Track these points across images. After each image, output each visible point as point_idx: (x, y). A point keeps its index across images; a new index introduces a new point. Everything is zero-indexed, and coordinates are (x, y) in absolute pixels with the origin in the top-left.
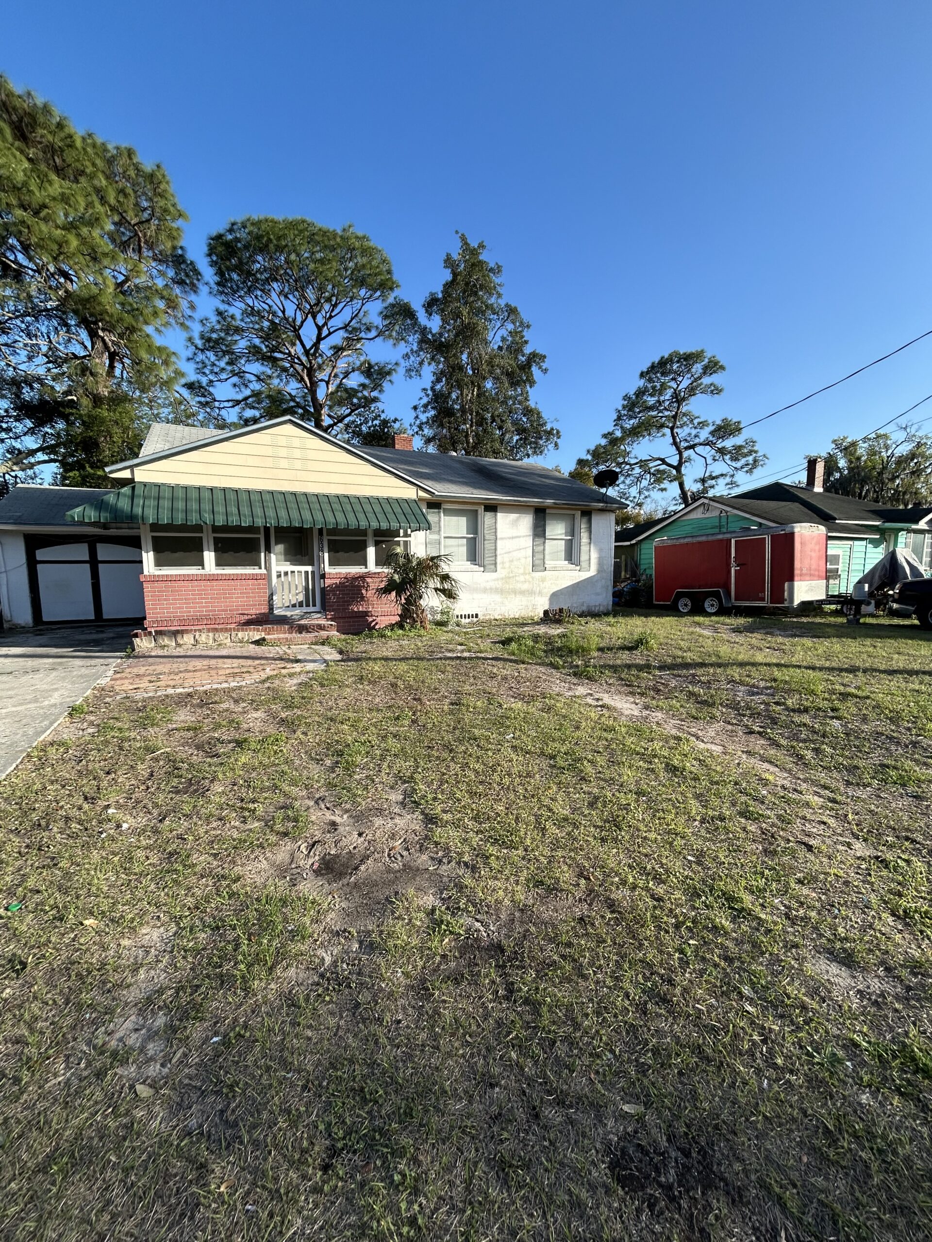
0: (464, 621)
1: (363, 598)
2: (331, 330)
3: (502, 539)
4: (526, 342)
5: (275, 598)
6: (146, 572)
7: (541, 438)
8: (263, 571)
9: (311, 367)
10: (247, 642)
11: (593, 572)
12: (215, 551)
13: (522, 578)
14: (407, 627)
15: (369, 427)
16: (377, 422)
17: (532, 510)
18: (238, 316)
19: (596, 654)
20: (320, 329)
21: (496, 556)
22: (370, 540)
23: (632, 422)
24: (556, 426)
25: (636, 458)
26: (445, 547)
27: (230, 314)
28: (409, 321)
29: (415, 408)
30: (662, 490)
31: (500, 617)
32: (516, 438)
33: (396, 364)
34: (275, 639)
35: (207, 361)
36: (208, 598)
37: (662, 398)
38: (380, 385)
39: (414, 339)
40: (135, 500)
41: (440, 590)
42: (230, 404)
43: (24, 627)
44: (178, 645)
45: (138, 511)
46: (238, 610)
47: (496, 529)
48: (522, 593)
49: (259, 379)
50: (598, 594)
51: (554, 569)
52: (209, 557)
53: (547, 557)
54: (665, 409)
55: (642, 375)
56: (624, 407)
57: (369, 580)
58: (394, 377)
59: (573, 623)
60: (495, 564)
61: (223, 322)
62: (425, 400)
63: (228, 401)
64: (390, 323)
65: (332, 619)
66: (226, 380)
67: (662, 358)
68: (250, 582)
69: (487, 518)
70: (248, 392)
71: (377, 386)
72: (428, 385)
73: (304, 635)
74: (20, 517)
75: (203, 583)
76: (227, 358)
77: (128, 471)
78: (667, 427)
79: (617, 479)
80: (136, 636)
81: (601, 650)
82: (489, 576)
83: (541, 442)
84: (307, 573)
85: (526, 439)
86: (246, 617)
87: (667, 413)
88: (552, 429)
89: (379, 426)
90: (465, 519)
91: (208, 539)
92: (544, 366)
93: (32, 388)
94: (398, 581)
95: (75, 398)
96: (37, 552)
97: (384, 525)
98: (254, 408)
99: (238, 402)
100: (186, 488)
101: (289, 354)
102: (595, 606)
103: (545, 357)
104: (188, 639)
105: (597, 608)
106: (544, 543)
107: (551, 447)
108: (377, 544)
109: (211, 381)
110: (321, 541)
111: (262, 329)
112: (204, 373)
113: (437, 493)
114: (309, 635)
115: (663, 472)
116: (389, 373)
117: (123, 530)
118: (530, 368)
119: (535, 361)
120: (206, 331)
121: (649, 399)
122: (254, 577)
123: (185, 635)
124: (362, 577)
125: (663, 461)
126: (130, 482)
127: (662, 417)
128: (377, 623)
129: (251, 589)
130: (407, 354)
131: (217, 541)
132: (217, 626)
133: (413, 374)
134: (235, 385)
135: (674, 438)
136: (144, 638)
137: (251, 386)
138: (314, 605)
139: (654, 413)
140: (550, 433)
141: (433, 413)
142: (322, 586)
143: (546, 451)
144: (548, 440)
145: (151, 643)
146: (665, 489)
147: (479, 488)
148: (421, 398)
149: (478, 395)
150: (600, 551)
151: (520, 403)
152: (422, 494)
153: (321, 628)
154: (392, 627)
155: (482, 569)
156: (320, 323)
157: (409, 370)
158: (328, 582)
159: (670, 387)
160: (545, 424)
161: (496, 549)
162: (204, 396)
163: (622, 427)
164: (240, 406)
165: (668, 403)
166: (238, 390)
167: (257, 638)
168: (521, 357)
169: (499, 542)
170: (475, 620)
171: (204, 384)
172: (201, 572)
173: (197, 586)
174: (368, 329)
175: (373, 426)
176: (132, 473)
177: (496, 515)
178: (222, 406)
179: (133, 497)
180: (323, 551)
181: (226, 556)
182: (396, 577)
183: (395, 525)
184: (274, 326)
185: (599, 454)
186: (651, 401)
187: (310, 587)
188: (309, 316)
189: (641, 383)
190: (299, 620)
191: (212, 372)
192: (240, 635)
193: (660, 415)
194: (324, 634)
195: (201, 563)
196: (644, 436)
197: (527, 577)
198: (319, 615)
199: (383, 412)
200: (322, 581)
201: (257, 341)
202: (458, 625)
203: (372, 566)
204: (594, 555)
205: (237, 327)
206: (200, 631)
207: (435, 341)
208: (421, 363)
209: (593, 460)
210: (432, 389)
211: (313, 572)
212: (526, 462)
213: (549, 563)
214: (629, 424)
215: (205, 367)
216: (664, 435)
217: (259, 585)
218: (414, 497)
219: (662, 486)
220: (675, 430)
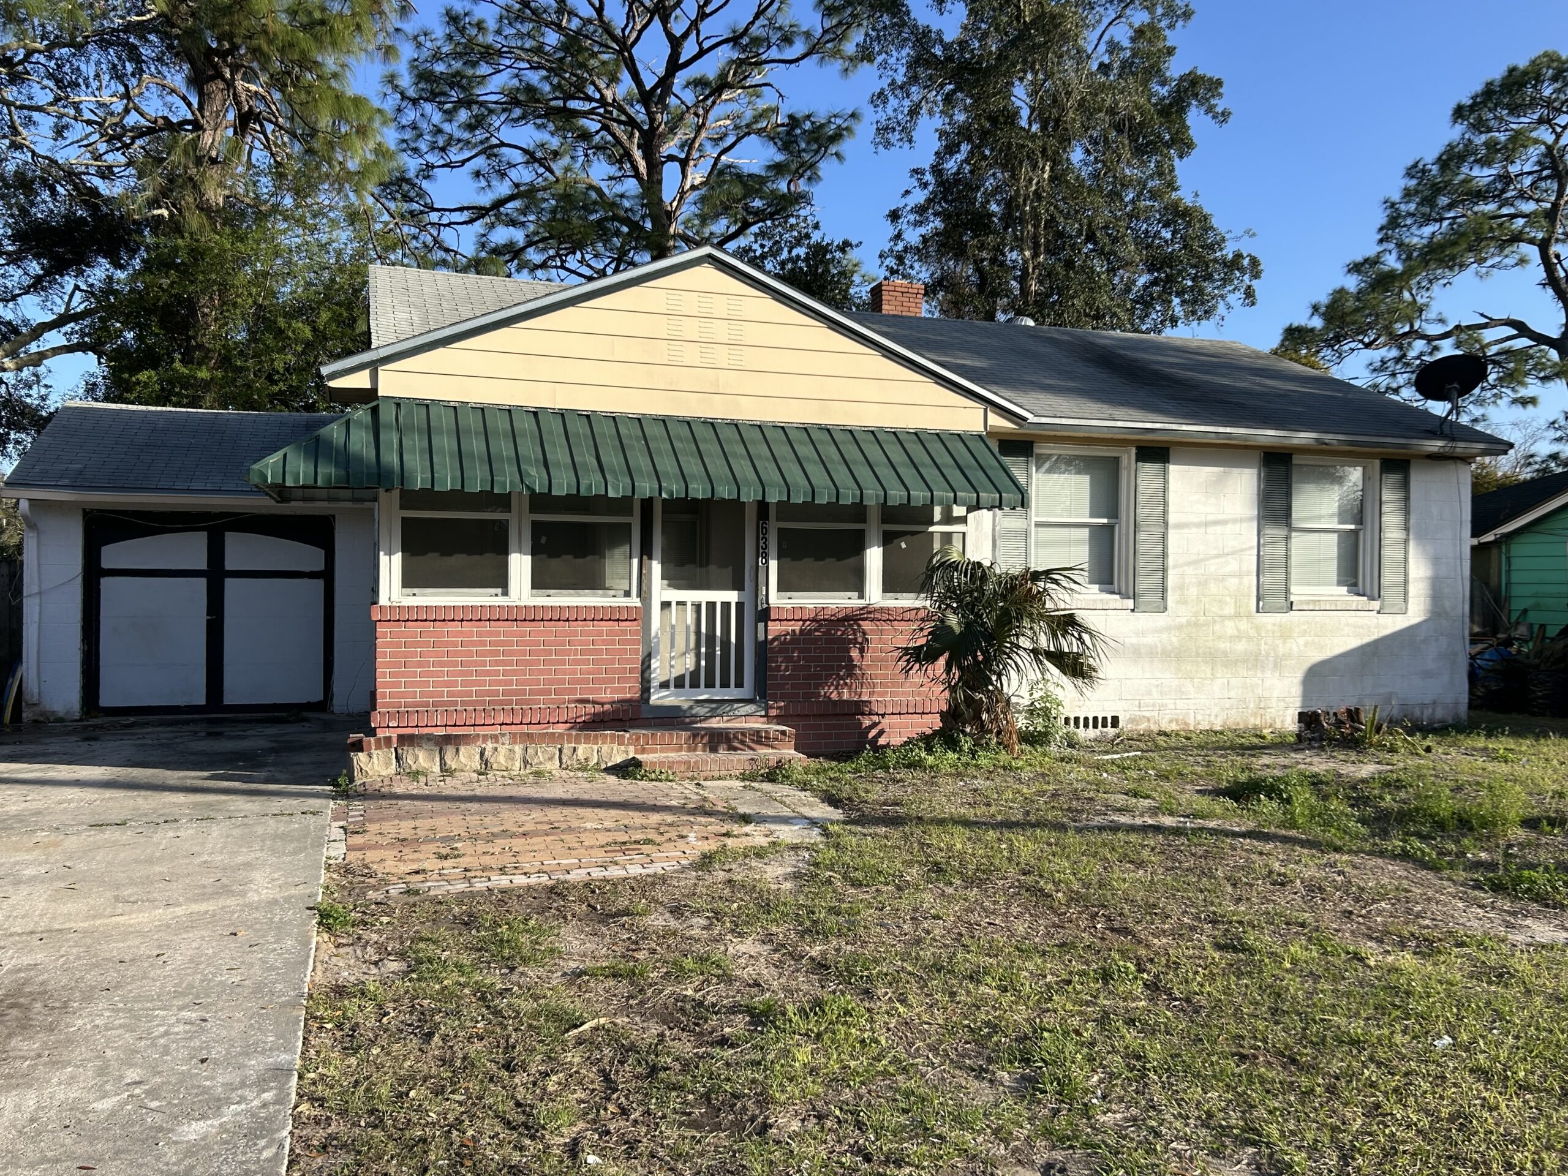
0: (1085, 734)
1: (851, 667)
2: (706, 45)
3: (1179, 526)
4: (1171, 51)
5: (655, 663)
6: (383, 600)
7: (1209, 277)
8: (634, 601)
9: (653, 129)
10: (597, 768)
11: (1416, 612)
12: (533, 555)
13: (1230, 627)
14: (966, 744)
15: (783, 264)
16: (801, 251)
17: (1257, 456)
18: (492, 24)
19: (1520, 834)
20: (676, 43)
21: (1164, 570)
22: (874, 528)
23: (1427, 230)
24: (1247, 248)
25: (1442, 321)
26: (1037, 544)
27: (475, 20)
28: (886, 19)
29: (894, 216)
30: (1525, 402)
31: (1174, 727)
32: (1142, 280)
33: (853, 115)
34: (662, 763)
35: (424, 125)
36: (510, 663)
37: (1513, 169)
38: (812, 166)
39: (899, 58)
40: (382, 437)
41: (1049, 655)
42: (465, 216)
43: (61, 720)
44: (446, 771)
45: (391, 458)
46: (573, 691)
47: (1165, 504)
48: (1229, 661)
49: (531, 157)
50: (1427, 674)
51: (1315, 607)
52: (520, 565)
53: (1294, 576)
54: (1522, 195)
55: (1459, 113)
56: (1408, 194)
57: (866, 625)
58: (845, 146)
59: (1393, 750)
60: (1164, 590)
61: (457, 37)
62: (919, 197)
63: (461, 209)
64: (840, 23)
65: (780, 719)
66: (464, 162)
67: (1512, 70)
68: (605, 626)
69: (1147, 476)
70: (504, 189)
71: (806, 169)
72: (926, 161)
73: (723, 754)
74: (81, 472)
75: (502, 627)
76: (463, 115)
77: (366, 373)
78: (1531, 241)
79: (1484, 376)
80: (358, 747)
81: (1531, 823)
82: (1145, 620)
83: (1209, 288)
84: (726, 606)
85: (1170, 279)
86: (590, 709)
87: (1529, 207)
88: (1238, 256)
89: (806, 260)
90: (1085, 480)
91: (520, 527)
92: (1220, 105)
93: (54, 193)
94: (957, 629)
95: (165, 213)
96: (105, 550)
97: (897, 495)
98: (513, 223)
99: (480, 212)
100: (482, 410)
101: (603, 101)
102: (1423, 706)
103: (1219, 83)
104: (466, 758)
105: (1428, 712)
106: (1288, 538)
107: (1235, 298)
108: (888, 540)
109: (430, 167)
110: (761, 533)
111: (539, 50)
112: (416, 150)
113: (1031, 418)
114: (734, 757)
115: (1522, 355)
116: (837, 137)
117: (318, 504)
118: (1182, 110)
119: (1196, 95)
120: (422, 58)
121: (1476, 172)
122: (615, 616)
123: (462, 749)
124: (852, 619)
125: (1522, 329)
126: (369, 395)
127: (1513, 216)
128: (881, 733)
129: (604, 642)
130: (881, 93)
131: (538, 529)
132: (533, 730)
133: (894, 137)
134: (477, 174)
135: (1549, 268)
136: (374, 752)
137: (513, 174)
138: (739, 684)
139: (1491, 207)
140: (1234, 264)
141: (937, 224)
142: (761, 637)
143: (1221, 308)
144: (1226, 281)
145: (388, 765)
146: (1533, 401)
147: (1122, 404)
148: (907, 192)
149: (1052, 179)
150: (1436, 561)
151: (1154, 195)
152: (996, 421)
153: (759, 738)
154: (927, 741)
155: (1130, 603)
156: (678, 32)
157: (883, 130)
158: (775, 628)
159: (1536, 141)
160: (1220, 243)
161: (1164, 555)
162: (407, 198)
163: (1400, 245)
164: (487, 220)
165: (1527, 181)
166: (483, 183)
167: (618, 759)
168: (1156, 88)
169: (1173, 536)
170: (1111, 731)
171: (411, 174)
172: (501, 601)
173: (490, 634)
174: (787, 39)
175: (790, 259)
176: (374, 378)
177: (1165, 472)
178: (445, 221)
179: (376, 427)
180: (766, 557)
181: (556, 565)
182: (953, 620)
183: (919, 495)
184: (573, 43)
185: (1344, 315)
186: (1483, 175)
187: (733, 639)
188: (656, 17)
189: (1456, 133)
190: (707, 718)
191: (433, 147)
192: (582, 750)
193: (1505, 211)
194: (769, 754)
195: (500, 580)
196: (1463, 266)
197: (1244, 625)
198: (750, 708)
199: (816, 226)
200: (761, 625)
201: (534, 77)
202: (1071, 745)
203: (875, 593)
204: (1419, 571)
205: (488, 47)
206: (495, 738)
207: (949, 59)
208: (914, 112)
209: (1326, 329)
210: (936, 170)
211: (740, 606)
212: (1169, 334)
213: (1298, 592)
214: (1420, 235)
215: (421, 135)
216: (1522, 261)
217: (624, 633)
218: (978, 427)
219: (1523, 392)
220: (1554, 249)
